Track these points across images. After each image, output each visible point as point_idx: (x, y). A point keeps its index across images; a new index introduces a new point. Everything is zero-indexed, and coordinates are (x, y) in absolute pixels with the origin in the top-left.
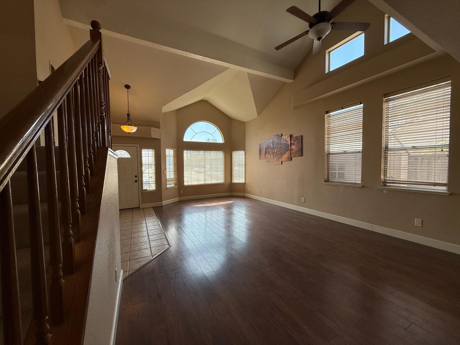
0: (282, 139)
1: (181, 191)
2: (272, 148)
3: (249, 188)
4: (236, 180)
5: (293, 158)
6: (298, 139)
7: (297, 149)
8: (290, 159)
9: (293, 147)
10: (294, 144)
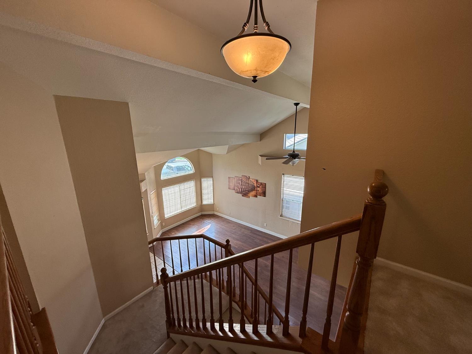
0: (250, 181)
1: (163, 223)
2: (241, 184)
3: (218, 208)
4: (205, 202)
5: (258, 196)
6: (262, 185)
7: (262, 191)
8: (256, 196)
9: (258, 189)
10: (259, 187)
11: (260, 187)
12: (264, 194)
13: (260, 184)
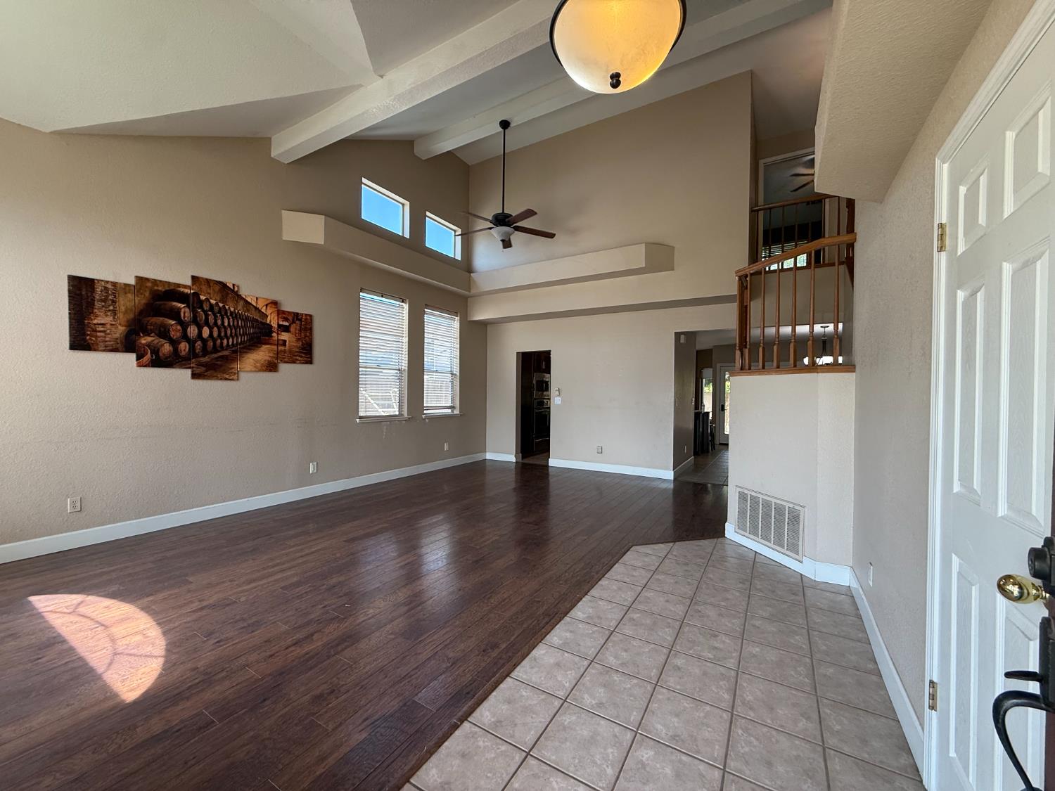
2: (187, 320)
5: (281, 366)
6: (300, 320)
7: (300, 344)
8: (271, 367)
9: (285, 336)
10: (286, 329)
11: (292, 329)
12: (305, 353)
13: (290, 318)
